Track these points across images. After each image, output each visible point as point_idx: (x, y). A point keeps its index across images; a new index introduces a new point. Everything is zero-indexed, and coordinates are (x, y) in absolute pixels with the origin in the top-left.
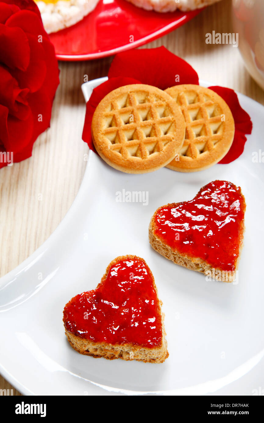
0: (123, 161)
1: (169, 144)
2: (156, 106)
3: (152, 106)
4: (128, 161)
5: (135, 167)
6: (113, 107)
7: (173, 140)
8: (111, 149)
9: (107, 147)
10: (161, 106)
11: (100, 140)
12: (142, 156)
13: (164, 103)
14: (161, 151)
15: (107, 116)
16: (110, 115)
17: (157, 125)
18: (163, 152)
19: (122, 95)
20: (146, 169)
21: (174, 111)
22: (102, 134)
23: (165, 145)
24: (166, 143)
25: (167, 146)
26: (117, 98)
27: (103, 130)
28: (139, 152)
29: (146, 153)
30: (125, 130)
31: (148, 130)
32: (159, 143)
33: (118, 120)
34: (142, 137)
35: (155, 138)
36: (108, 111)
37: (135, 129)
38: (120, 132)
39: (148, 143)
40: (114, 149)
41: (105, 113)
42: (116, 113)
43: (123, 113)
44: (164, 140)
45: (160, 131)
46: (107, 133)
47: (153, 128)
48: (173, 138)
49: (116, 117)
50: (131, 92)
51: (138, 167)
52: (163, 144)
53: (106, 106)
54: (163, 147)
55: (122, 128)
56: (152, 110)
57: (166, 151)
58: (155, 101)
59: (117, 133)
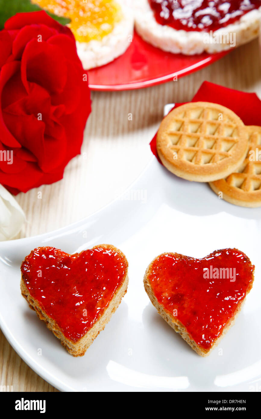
0: (175, 160)
1: (225, 159)
2: (225, 125)
3: (222, 124)
4: (181, 161)
6: (185, 115)
9: (166, 145)
10: (230, 126)
11: (163, 138)
12: (197, 162)
13: (234, 126)
14: (216, 162)
15: (177, 121)
16: (180, 121)
17: (219, 141)
18: (217, 164)
19: (198, 108)
21: (240, 134)
22: (166, 133)
23: (221, 160)
24: (223, 159)
25: (223, 160)
26: (192, 109)
27: (168, 131)
28: (195, 158)
29: (200, 160)
30: (189, 136)
31: (210, 143)
32: (216, 156)
33: (186, 127)
34: (202, 147)
35: (213, 151)
36: (180, 117)
37: (198, 139)
38: (183, 136)
39: (205, 153)
40: (172, 149)
41: (175, 118)
42: (186, 120)
43: (192, 122)
44: (221, 154)
45: (220, 146)
46: (172, 134)
47: (215, 142)
48: (230, 156)
49: (185, 124)
50: (207, 108)
51: (188, 169)
52: (220, 158)
53: (180, 113)
54: (219, 161)
55: (187, 133)
56: (221, 127)
57: (220, 164)
58: (227, 121)
59: (180, 137)
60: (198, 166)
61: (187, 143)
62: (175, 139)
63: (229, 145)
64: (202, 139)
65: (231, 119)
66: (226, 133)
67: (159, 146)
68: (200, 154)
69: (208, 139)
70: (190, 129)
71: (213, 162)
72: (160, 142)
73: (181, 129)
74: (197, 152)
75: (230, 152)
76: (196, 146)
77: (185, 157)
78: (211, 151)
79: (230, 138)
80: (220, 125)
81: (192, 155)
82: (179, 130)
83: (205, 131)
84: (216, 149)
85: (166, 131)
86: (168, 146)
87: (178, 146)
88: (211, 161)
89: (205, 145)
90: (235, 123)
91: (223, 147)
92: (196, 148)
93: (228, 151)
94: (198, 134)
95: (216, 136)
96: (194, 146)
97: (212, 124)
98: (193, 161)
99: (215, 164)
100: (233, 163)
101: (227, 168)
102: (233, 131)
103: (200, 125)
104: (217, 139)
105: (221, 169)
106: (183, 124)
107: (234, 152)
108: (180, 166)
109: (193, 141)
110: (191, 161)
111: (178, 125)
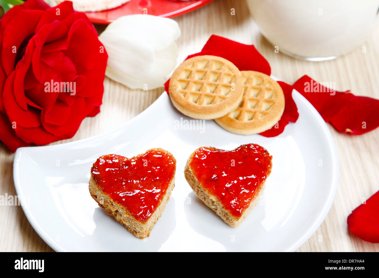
0: (183, 102)
1: (223, 101)
2: (225, 74)
3: (223, 73)
4: (187, 102)
5: (191, 108)
6: (193, 66)
7: (227, 100)
8: (178, 91)
9: (176, 89)
10: (229, 75)
11: (173, 84)
12: (201, 103)
13: (233, 74)
14: (215, 103)
15: (186, 70)
16: (189, 70)
17: (219, 87)
18: (216, 105)
19: (205, 60)
20: (198, 112)
21: (237, 81)
22: (177, 80)
23: (220, 102)
24: (222, 101)
26: (199, 61)
27: (179, 78)
28: (199, 100)
29: (203, 101)
30: (195, 83)
31: (213, 88)
32: (216, 98)
33: (193, 75)
34: (205, 91)
35: (214, 94)
36: (189, 67)
37: (203, 84)
38: (190, 83)
39: (207, 96)
40: (181, 92)
41: (186, 68)
42: (194, 70)
43: (199, 71)
44: (220, 97)
45: (220, 91)
46: (181, 81)
47: (216, 88)
48: (228, 98)
49: (192, 72)
50: (211, 60)
51: (192, 109)
52: (219, 100)
53: (189, 64)
54: (218, 102)
55: (193, 80)
56: (221, 76)
57: (218, 105)
58: (227, 71)
59: (188, 83)
60: (200, 106)
61: (194, 88)
62: (184, 84)
63: (227, 90)
64: (205, 84)
65: (231, 69)
66: (226, 80)
67: (170, 90)
68: (203, 96)
69: (211, 85)
70: (197, 77)
71: (213, 104)
72: (171, 87)
73: (190, 77)
74: (201, 95)
75: (228, 96)
76: (201, 90)
77: (191, 100)
78: (212, 94)
79: (229, 84)
80: (221, 73)
81: (197, 97)
82: (188, 78)
83: (208, 79)
84: (216, 93)
85: (177, 78)
86: (178, 90)
87: (186, 91)
88: (212, 103)
89: (208, 90)
90: (233, 72)
91: (223, 92)
92: (200, 92)
93: (226, 95)
94: (203, 81)
95: (217, 83)
96: (199, 90)
97: (215, 73)
98: (198, 102)
99: (215, 105)
100: (229, 104)
101: (225, 108)
102: (232, 79)
103: (205, 73)
104: (218, 85)
105: (219, 109)
106: (191, 72)
107: (231, 95)
108: (187, 106)
109: (199, 87)
110: (196, 102)
111: (188, 74)
